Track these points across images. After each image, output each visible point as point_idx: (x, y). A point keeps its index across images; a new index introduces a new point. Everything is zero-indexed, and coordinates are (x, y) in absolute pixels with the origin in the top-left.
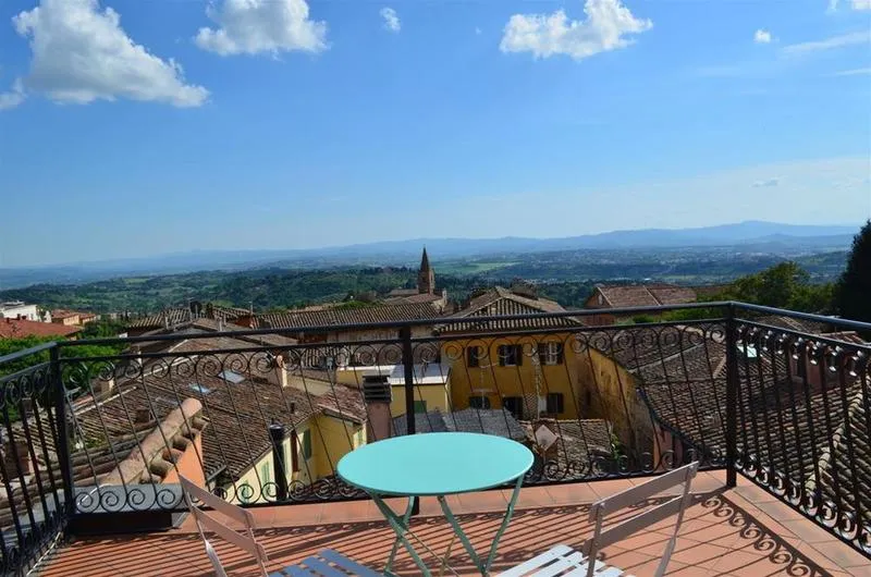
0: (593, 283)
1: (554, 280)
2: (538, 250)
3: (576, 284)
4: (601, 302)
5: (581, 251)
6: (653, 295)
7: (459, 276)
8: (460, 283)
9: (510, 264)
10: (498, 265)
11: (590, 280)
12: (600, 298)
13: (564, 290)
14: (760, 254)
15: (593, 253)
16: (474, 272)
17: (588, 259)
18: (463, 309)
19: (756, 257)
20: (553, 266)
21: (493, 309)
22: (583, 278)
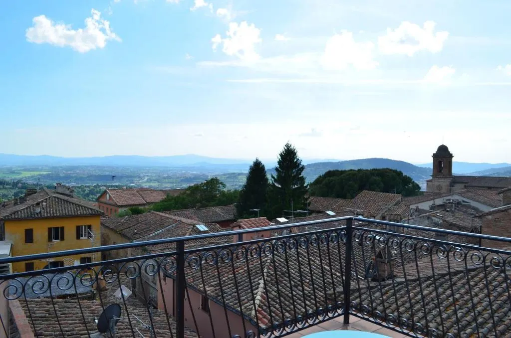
0: (99, 186)
1: (73, 184)
2: (64, 164)
3: (88, 187)
4: (108, 199)
5: (92, 167)
6: (140, 194)
7: (7, 180)
8: (8, 184)
9: (45, 173)
10: (36, 173)
11: (98, 185)
12: (108, 196)
13: (80, 190)
14: (194, 172)
15: (99, 168)
16: (18, 177)
17: (97, 171)
18: (21, 203)
19: (192, 174)
20: (74, 175)
21: (44, 203)
22: (93, 184)
